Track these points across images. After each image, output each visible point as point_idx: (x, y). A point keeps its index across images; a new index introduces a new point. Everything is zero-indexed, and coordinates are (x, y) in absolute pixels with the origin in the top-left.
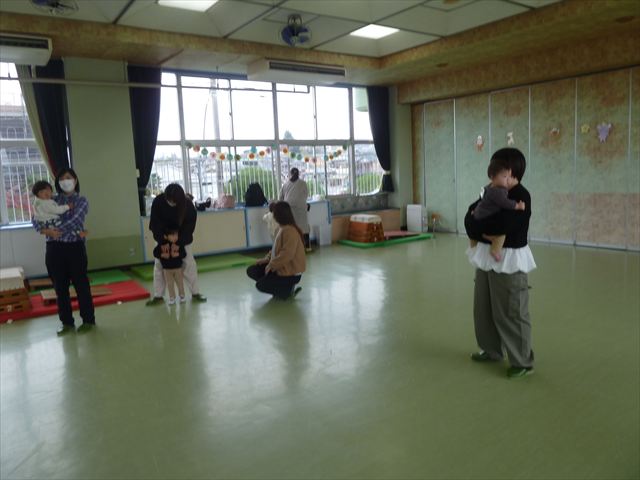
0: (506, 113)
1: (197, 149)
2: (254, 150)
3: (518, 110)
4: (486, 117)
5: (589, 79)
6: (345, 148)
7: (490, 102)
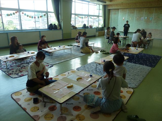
0: (130, 13)
1: (77, 16)
2: (85, 17)
3: (133, 13)
4: (126, 14)
5: (147, 9)
7: (127, 11)
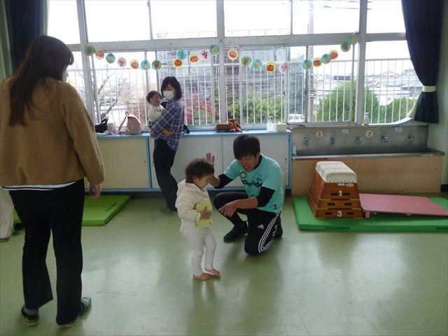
1: (101, 55)
6: (345, 48)
